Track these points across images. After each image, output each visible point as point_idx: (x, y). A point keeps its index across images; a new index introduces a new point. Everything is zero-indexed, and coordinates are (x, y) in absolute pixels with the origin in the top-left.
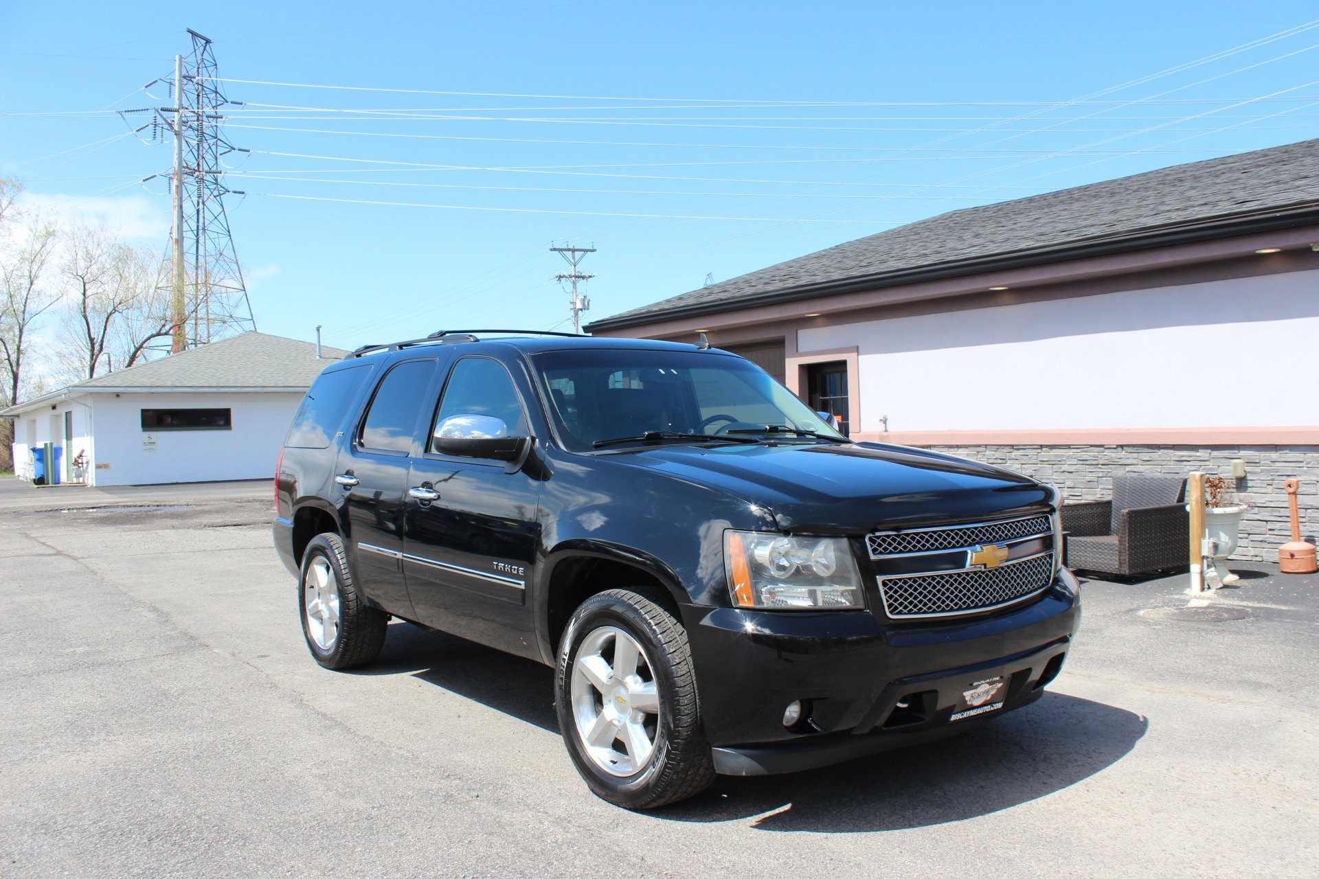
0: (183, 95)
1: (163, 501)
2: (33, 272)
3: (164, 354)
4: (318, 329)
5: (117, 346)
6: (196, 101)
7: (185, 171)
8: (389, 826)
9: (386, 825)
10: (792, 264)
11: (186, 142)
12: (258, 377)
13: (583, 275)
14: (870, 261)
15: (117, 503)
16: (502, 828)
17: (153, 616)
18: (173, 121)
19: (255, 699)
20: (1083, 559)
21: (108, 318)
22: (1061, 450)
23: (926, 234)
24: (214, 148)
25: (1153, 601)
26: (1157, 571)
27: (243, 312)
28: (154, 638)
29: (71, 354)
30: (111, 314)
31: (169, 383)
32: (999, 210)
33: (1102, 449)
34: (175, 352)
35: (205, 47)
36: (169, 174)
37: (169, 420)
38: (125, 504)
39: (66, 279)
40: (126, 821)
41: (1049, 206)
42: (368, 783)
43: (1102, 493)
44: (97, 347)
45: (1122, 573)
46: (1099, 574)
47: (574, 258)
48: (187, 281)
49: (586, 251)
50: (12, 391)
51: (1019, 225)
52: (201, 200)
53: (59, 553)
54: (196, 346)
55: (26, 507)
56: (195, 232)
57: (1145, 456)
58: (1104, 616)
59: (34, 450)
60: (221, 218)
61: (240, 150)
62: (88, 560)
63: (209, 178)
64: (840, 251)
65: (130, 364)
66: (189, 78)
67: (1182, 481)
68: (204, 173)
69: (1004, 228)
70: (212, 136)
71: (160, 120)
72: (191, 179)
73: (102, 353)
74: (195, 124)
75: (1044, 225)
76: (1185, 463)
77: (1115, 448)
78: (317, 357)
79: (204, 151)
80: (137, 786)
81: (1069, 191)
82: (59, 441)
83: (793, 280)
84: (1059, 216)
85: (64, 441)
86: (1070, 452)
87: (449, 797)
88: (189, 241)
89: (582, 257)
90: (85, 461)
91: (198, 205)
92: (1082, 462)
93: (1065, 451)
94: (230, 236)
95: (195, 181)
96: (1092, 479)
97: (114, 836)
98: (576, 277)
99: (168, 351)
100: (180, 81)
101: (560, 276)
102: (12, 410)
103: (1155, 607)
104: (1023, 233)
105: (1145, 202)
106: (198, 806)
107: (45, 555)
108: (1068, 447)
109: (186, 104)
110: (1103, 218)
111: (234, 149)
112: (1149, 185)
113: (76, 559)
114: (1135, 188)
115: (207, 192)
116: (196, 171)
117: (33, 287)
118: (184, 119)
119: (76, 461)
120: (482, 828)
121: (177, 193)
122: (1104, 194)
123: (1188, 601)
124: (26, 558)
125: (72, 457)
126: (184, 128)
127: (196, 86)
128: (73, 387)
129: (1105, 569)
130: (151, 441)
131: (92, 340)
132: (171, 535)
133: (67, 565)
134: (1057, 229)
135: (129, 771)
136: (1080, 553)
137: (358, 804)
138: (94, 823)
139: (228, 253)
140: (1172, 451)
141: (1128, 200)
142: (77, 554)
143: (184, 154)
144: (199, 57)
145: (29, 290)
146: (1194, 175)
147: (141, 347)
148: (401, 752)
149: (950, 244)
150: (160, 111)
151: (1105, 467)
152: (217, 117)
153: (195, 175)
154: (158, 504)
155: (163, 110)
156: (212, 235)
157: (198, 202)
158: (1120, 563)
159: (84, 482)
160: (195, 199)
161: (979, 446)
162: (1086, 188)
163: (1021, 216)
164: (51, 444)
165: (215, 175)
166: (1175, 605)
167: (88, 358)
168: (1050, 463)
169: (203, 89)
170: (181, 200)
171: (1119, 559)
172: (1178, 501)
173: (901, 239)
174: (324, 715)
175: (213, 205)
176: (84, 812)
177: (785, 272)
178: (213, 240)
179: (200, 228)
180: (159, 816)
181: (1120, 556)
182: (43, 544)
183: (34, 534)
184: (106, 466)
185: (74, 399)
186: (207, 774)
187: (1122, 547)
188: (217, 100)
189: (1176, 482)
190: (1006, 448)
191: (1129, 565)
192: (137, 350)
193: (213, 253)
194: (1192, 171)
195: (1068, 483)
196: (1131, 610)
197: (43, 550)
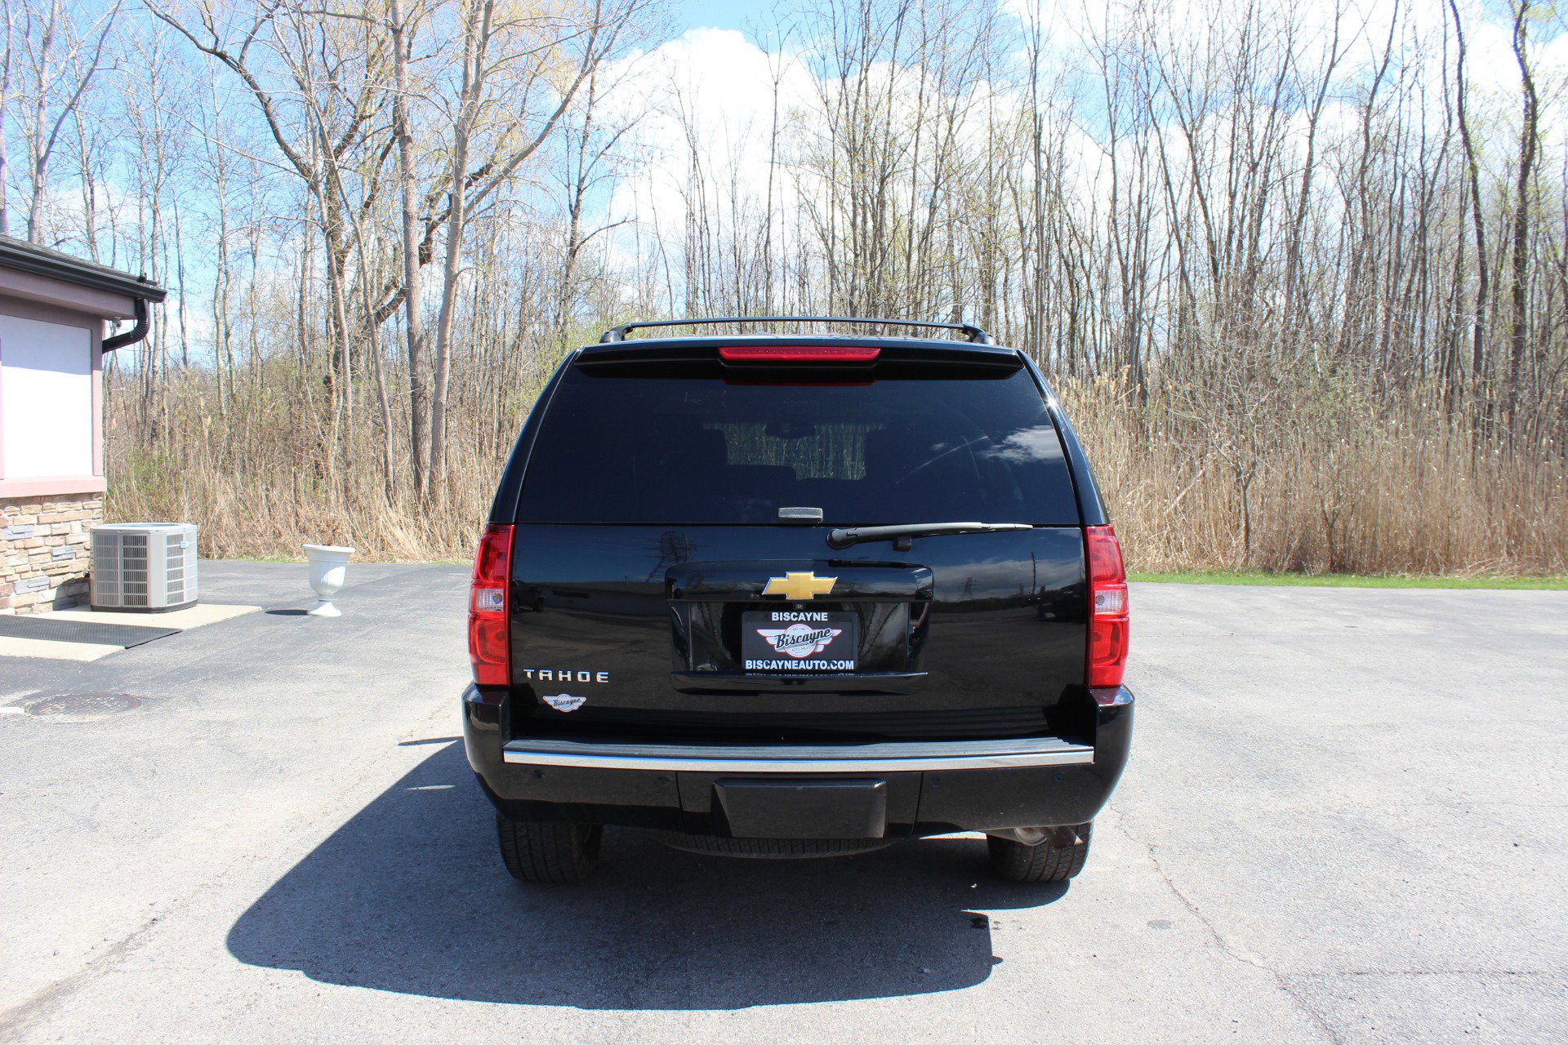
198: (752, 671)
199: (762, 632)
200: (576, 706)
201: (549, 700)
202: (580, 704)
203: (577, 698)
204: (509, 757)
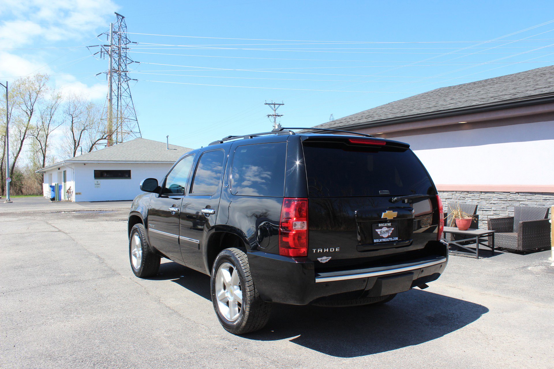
0: (113, 39)
1: (102, 209)
2: (52, 113)
3: (103, 147)
4: (167, 137)
5: (85, 144)
6: (118, 42)
7: (112, 71)
8: (198, 362)
9: (197, 362)
10: (370, 111)
11: (114, 59)
12: (142, 157)
13: (278, 115)
14: (404, 110)
15: (84, 209)
16: (248, 364)
17: (97, 260)
18: (109, 50)
19: (140, 300)
20: (501, 243)
21: (82, 132)
22: (490, 194)
23: (429, 98)
24: (125, 61)
25: (534, 263)
26: (535, 249)
27: (136, 130)
28: (97, 270)
29: (67, 147)
30: (83, 130)
31: (106, 159)
32: (461, 88)
33: (509, 194)
34: (108, 146)
35: (122, 20)
36: (107, 72)
37: (106, 174)
38: (87, 210)
39: (65, 116)
40: (84, 355)
41: (484, 86)
42: (189, 341)
43: (509, 213)
44: (77, 144)
45: (519, 249)
46: (508, 250)
47: (275, 107)
48: (113, 116)
49: (280, 104)
50: (43, 162)
51: (471, 94)
52: (120, 83)
53: (60, 231)
54: (117, 144)
55: (47, 210)
56: (117, 96)
57: (529, 197)
58: (512, 269)
59: (51, 186)
60: (128, 90)
61: (135, 62)
62: (71, 234)
63: (123, 74)
64: (391, 105)
65: (90, 151)
66: (115, 32)
67: (547, 209)
68: (121, 72)
69: (464, 96)
70: (125, 57)
71: (103, 50)
72: (115, 74)
73: (79, 146)
74: (117, 52)
75: (482, 94)
76: (547, 201)
77: (515, 194)
78: (167, 149)
79: (121, 62)
80: (89, 339)
81: (492, 79)
82: (61, 183)
83: (371, 118)
84: (489, 90)
85: (63, 183)
86: (494, 195)
87: (224, 348)
88: (114, 100)
89: (279, 107)
90: (71, 191)
91: (118, 85)
92: (499, 199)
93: (492, 194)
94: (131, 98)
95: (117, 75)
96: (504, 207)
97: (79, 362)
98: (276, 115)
99: (106, 146)
100: (112, 34)
101: (269, 115)
102: (43, 170)
103: (536, 266)
104: (474, 98)
105: (529, 84)
106: (115, 349)
107: (54, 231)
108: (494, 192)
109: (114, 43)
110: (510, 91)
111: (133, 62)
112: (529, 76)
113: (66, 234)
114: (523, 78)
115: (122, 79)
116: (117, 71)
117: (52, 119)
118: (113, 49)
119: (68, 191)
120: (239, 364)
121: (110, 80)
122: (508, 80)
123: (551, 264)
124: (46, 233)
125: (66, 189)
126: (113, 53)
127: (118, 36)
128: (67, 160)
129: (511, 248)
130: (98, 183)
131: (75, 141)
132: (105, 224)
133: (63, 236)
134: (489, 96)
135: (86, 331)
136: (500, 240)
137: (185, 351)
138: (71, 355)
139: (130, 104)
140: (542, 195)
141: (520, 83)
142: (67, 231)
143: (113, 64)
144: (119, 24)
145: (50, 120)
146: (550, 72)
147: (95, 144)
148: (203, 326)
149: (441, 103)
150: (103, 46)
151: (510, 202)
152: (126, 49)
153: (117, 73)
154: (100, 210)
155: (105, 46)
156: (124, 97)
157: (118, 84)
158: (518, 245)
159: (71, 200)
160: (117, 83)
161: (453, 191)
162: (500, 78)
163: (471, 90)
164: (58, 184)
165: (125, 72)
166: (545, 265)
167: (73, 148)
168: (485, 199)
169: (121, 37)
170: (111, 83)
171: (518, 243)
172: (545, 218)
173: (418, 100)
174: (169, 308)
175: (124, 85)
176: (66, 350)
177: (367, 115)
178: (124, 99)
179: (119, 94)
180: (98, 353)
181: (518, 242)
182: (54, 227)
183: (50, 222)
184: (80, 194)
185: (67, 166)
186: (119, 334)
187: (519, 238)
188: (126, 41)
189: (544, 209)
190: (465, 192)
191: (522, 246)
192: (93, 145)
193: (124, 105)
194: (549, 70)
195: (493, 209)
196: (524, 267)
197: (54, 229)
198: (376, 243)
199: (377, 230)
200: (327, 261)
201: (319, 259)
202: (329, 259)
203: (328, 258)
204: (318, 280)
